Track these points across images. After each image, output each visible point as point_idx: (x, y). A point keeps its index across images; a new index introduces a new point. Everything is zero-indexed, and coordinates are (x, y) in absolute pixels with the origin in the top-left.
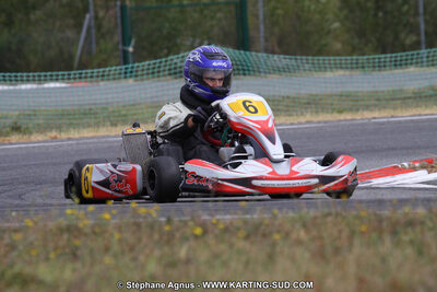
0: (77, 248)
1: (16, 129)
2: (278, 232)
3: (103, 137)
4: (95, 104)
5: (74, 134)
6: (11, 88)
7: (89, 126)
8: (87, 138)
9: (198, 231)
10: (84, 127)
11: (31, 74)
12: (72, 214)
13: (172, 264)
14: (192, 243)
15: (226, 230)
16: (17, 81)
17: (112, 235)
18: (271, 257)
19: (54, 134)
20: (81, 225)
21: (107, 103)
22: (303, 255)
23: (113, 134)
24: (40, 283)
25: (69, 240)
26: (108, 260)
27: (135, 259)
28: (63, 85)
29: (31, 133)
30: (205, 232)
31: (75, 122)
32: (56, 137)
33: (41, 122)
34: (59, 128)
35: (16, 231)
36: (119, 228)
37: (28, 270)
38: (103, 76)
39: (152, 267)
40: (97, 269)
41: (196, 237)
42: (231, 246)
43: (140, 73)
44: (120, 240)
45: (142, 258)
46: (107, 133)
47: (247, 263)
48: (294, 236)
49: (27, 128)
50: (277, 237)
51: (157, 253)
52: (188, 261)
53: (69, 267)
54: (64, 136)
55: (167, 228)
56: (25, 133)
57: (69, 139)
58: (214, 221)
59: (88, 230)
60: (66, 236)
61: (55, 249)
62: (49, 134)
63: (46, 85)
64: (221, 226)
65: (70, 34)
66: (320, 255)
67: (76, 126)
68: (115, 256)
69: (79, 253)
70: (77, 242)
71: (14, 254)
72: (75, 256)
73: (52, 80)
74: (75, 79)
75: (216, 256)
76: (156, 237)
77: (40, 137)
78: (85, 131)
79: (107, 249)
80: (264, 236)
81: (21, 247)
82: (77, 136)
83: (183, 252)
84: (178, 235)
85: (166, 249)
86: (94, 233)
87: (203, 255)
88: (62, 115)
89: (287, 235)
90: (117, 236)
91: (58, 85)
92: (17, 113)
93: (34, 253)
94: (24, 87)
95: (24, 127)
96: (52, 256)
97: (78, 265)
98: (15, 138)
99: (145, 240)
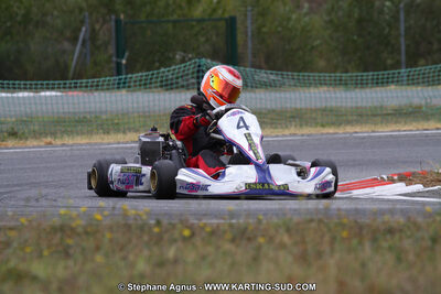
0: (69, 246)
1: (13, 134)
2: (263, 236)
3: (96, 144)
4: (90, 112)
5: (68, 140)
6: (9, 95)
7: (82, 134)
8: (81, 145)
9: (187, 233)
10: (78, 134)
11: (28, 82)
12: (65, 215)
13: (161, 264)
14: (180, 244)
15: (213, 233)
16: (15, 89)
17: (103, 236)
18: (255, 259)
19: (49, 139)
20: (74, 225)
21: (101, 112)
22: (286, 258)
23: (106, 141)
24: (35, 278)
25: (62, 239)
26: (99, 258)
27: (124, 258)
28: (59, 94)
29: (27, 139)
30: (193, 235)
31: (69, 129)
32: (50, 143)
33: (37, 128)
34: (54, 134)
35: (11, 229)
36: (111, 229)
37: (22, 266)
38: (98, 86)
39: (142, 266)
40: (89, 266)
41: (185, 239)
42: (218, 248)
43: (132, 84)
44: (111, 240)
45: (131, 257)
46: (100, 141)
47: (233, 265)
48: (277, 241)
49: (23, 133)
50: (261, 240)
51: (146, 253)
52: (176, 261)
53: (62, 264)
54: (58, 142)
55: (156, 230)
56: (21, 139)
57: (63, 145)
58: (201, 225)
59: (80, 230)
60: (59, 235)
61: (49, 247)
62: (44, 139)
63: (43, 94)
64: (208, 229)
65: (67, 45)
66: (303, 258)
67: (70, 133)
68: (106, 256)
69: (71, 251)
70: (70, 242)
71: (10, 251)
72: (67, 254)
73: (48, 89)
74: (70, 88)
75: (203, 258)
76: (146, 238)
77: (35, 143)
78: (79, 138)
79: (98, 248)
80: (249, 239)
81: (15, 244)
82: (71, 142)
83: (171, 253)
84: (166, 237)
85: (156, 250)
86: (87, 233)
87: (191, 256)
88: (58, 122)
89: (271, 240)
90: (108, 235)
91: (54, 93)
92: (14, 119)
93: (28, 250)
94: (20, 94)
95: (20, 133)
96: (46, 253)
97: (71, 263)
98: (11, 143)
99: (134, 241)
